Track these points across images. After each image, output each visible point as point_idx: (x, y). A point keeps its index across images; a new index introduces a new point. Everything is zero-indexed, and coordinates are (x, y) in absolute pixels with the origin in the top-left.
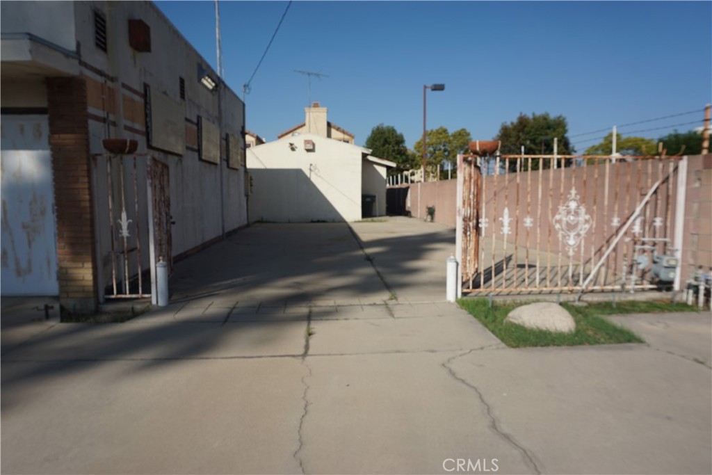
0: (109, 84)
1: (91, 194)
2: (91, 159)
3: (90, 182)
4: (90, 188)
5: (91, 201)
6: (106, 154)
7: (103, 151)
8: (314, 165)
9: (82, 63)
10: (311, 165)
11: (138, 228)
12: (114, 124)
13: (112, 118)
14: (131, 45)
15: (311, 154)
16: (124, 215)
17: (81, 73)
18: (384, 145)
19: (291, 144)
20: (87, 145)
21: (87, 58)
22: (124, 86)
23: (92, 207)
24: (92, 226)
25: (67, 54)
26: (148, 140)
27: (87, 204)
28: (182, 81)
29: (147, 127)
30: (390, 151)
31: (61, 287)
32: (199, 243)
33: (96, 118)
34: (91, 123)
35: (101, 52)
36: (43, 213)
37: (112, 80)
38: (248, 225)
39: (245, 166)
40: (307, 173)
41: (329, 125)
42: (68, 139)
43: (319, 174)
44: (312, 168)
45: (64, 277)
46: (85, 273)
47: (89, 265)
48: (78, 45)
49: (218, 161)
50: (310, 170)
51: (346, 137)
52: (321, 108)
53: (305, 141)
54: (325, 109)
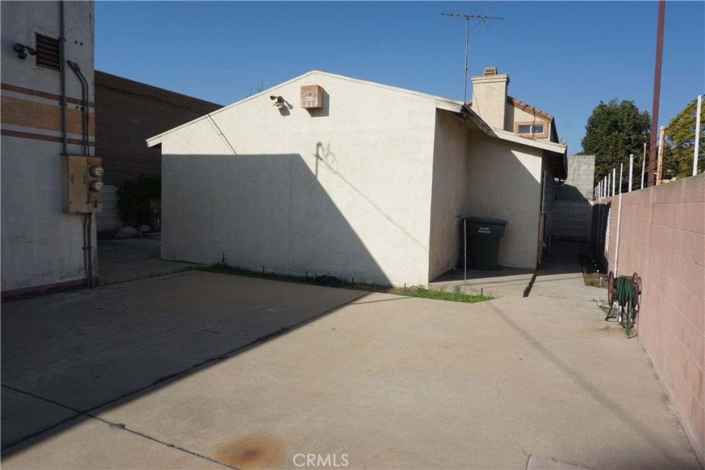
8: (325, 146)
10: (319, 145)
15: (319, 120)
18: (609, 132)
19: (279, 100)
30: (620, 142)
40: (311, 163)
41: (509, 102)
43: (334, 167)
44: (321, 155)
50: (317, 156)
51: (538, 120)
52: (496, 76)
53: (304, 89)
54: (503, 77)
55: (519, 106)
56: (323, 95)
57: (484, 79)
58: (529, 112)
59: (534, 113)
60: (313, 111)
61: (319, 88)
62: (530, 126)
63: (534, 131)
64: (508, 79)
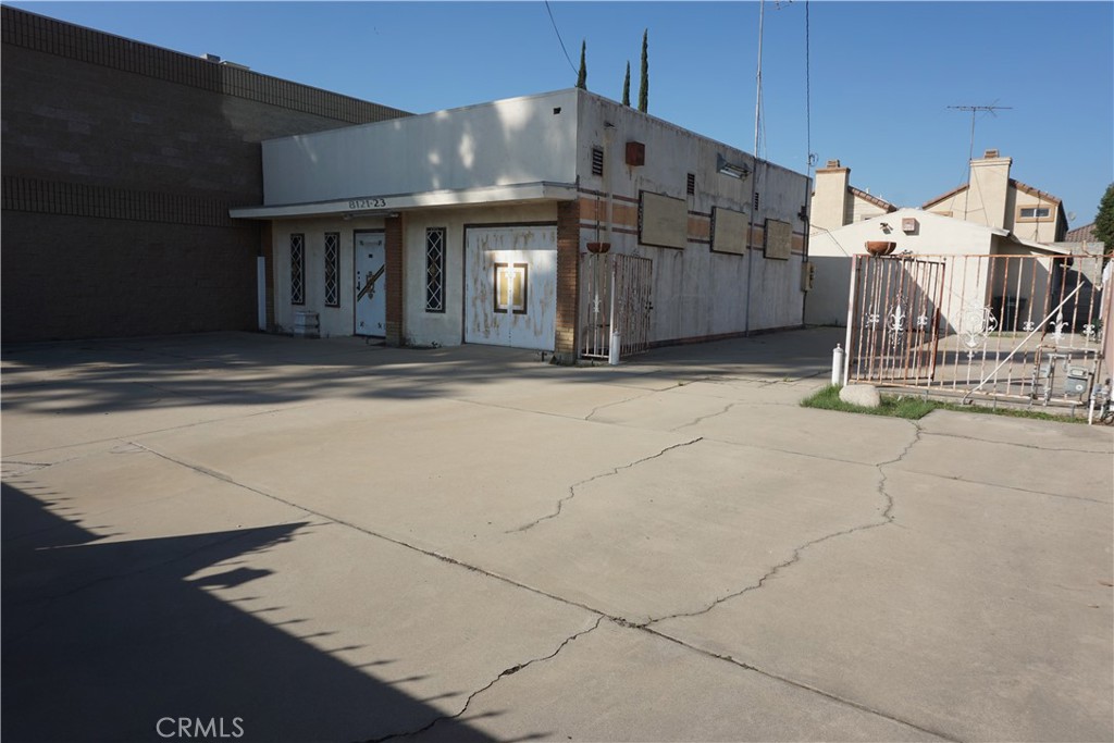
0: (602, 199)
1: (577, 281)
2: (579, 256)
3: (577, 273)
4: (577, 277)
5: (577, 285)
6: (590, 253)
7: (586, 250)
9: (579, 190)
11: (605, 307)
12: (604, 229)
13: (602, 224)
14: (627, 163)
15: (912, 237)
16: (597, 297)
17: (578, 197)
19: (884, 225)
20: (578, 247)
21: (583, 185)
22: (615, 197)
23: (577, 290)
24: (577, 303)
25: (568, 187)
26: (640, 238)
27: (574, 288)
28: (691, 177)
29: (639, 227)
31: (556, 345)
32: (703, 333)
33: (589, 226)
34: (582, 230)
35: (598, 177)
36: (551, 293)
37: (605, 195)
38: (803, 327)
39: (805, 254)
41: (1012, 184)
42: (566, 242)
45: (558, 338)
46: (569, 337)
47: (572, 330)
48: (578, 177)
49: (743, 250)
51: (1044, 203)
52: (998, 159)
53: (904, 220)
54: (1006, 160)
55: (1022, 189)
56: (917, 224)
57: (984, 162)
58: (1033, 195)
59: (1039, 195)
60: (908, 233)
61: (916, 221)
62: (1033, 210)
63: (1038, 215)
64: (1011, 162)
